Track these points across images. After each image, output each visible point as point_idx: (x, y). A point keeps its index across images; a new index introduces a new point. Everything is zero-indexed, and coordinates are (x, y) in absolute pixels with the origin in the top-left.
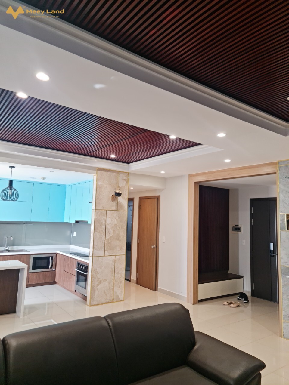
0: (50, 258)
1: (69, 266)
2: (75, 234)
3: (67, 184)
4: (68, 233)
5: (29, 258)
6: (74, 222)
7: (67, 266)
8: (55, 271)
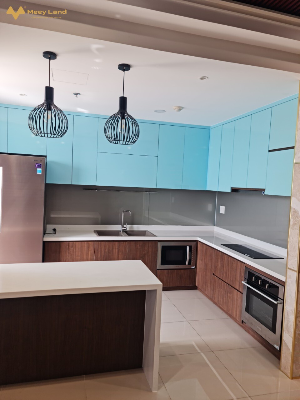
0: (188, 247)
1: (225, 269)
2: (222, 210)
3: (211, 126)
4: (210, 207)
5: (157, 247)
6: (229, 191)
7: (219, 267)
8: (195, 270)
